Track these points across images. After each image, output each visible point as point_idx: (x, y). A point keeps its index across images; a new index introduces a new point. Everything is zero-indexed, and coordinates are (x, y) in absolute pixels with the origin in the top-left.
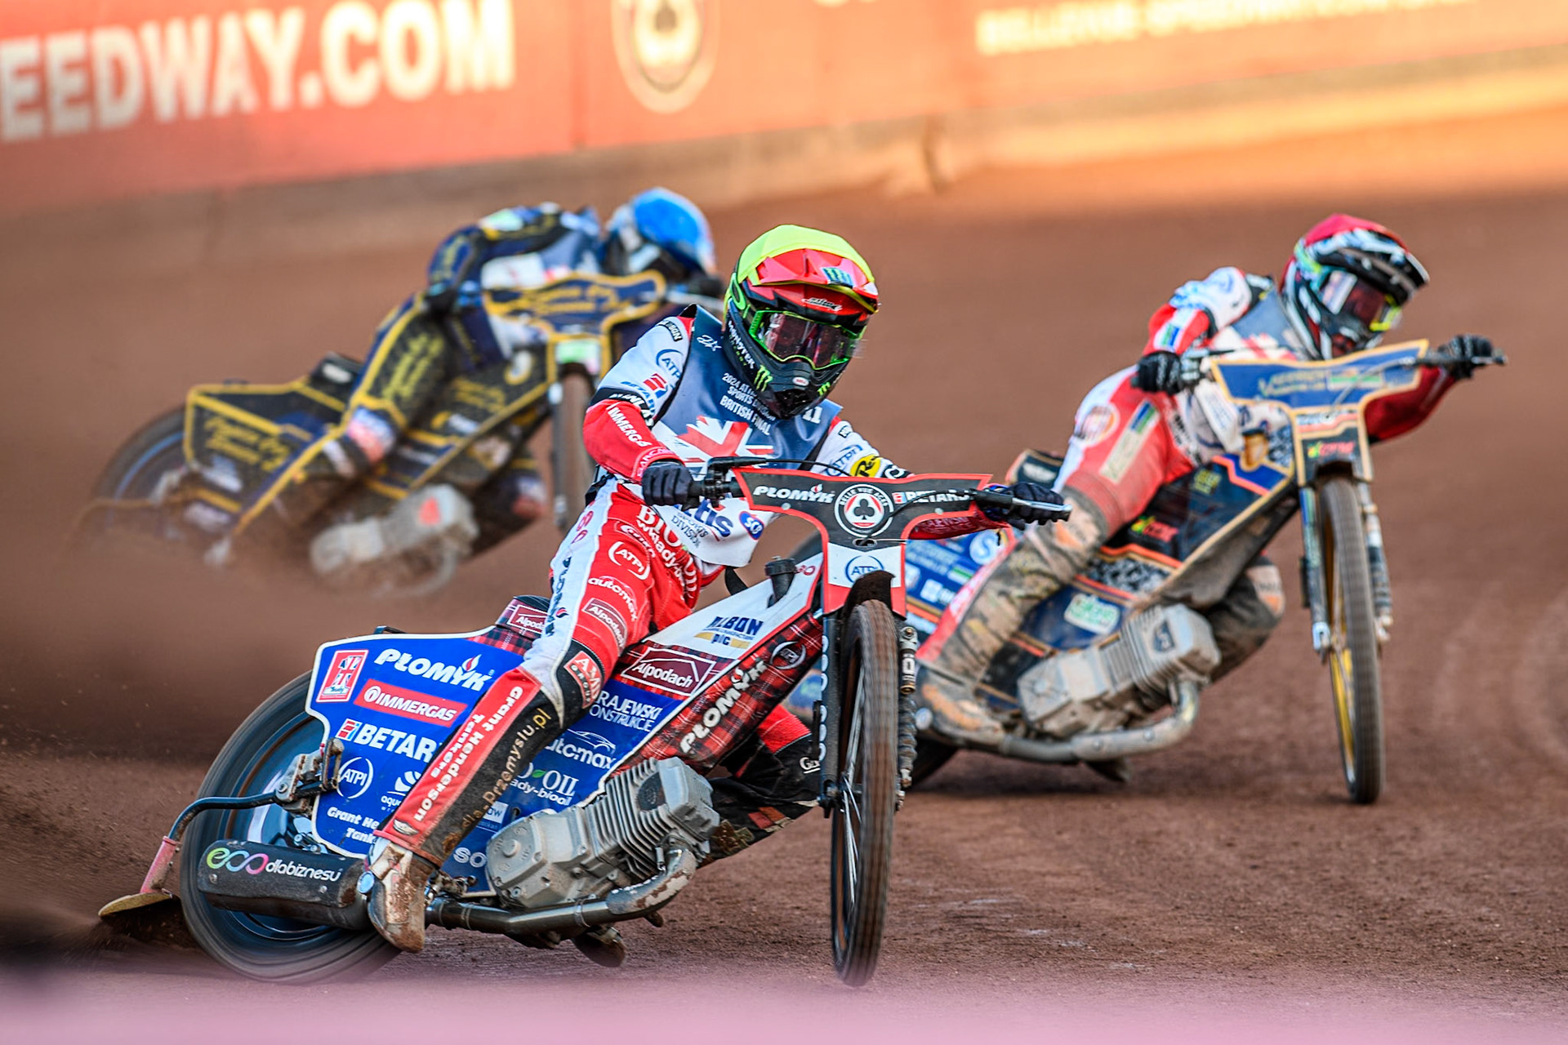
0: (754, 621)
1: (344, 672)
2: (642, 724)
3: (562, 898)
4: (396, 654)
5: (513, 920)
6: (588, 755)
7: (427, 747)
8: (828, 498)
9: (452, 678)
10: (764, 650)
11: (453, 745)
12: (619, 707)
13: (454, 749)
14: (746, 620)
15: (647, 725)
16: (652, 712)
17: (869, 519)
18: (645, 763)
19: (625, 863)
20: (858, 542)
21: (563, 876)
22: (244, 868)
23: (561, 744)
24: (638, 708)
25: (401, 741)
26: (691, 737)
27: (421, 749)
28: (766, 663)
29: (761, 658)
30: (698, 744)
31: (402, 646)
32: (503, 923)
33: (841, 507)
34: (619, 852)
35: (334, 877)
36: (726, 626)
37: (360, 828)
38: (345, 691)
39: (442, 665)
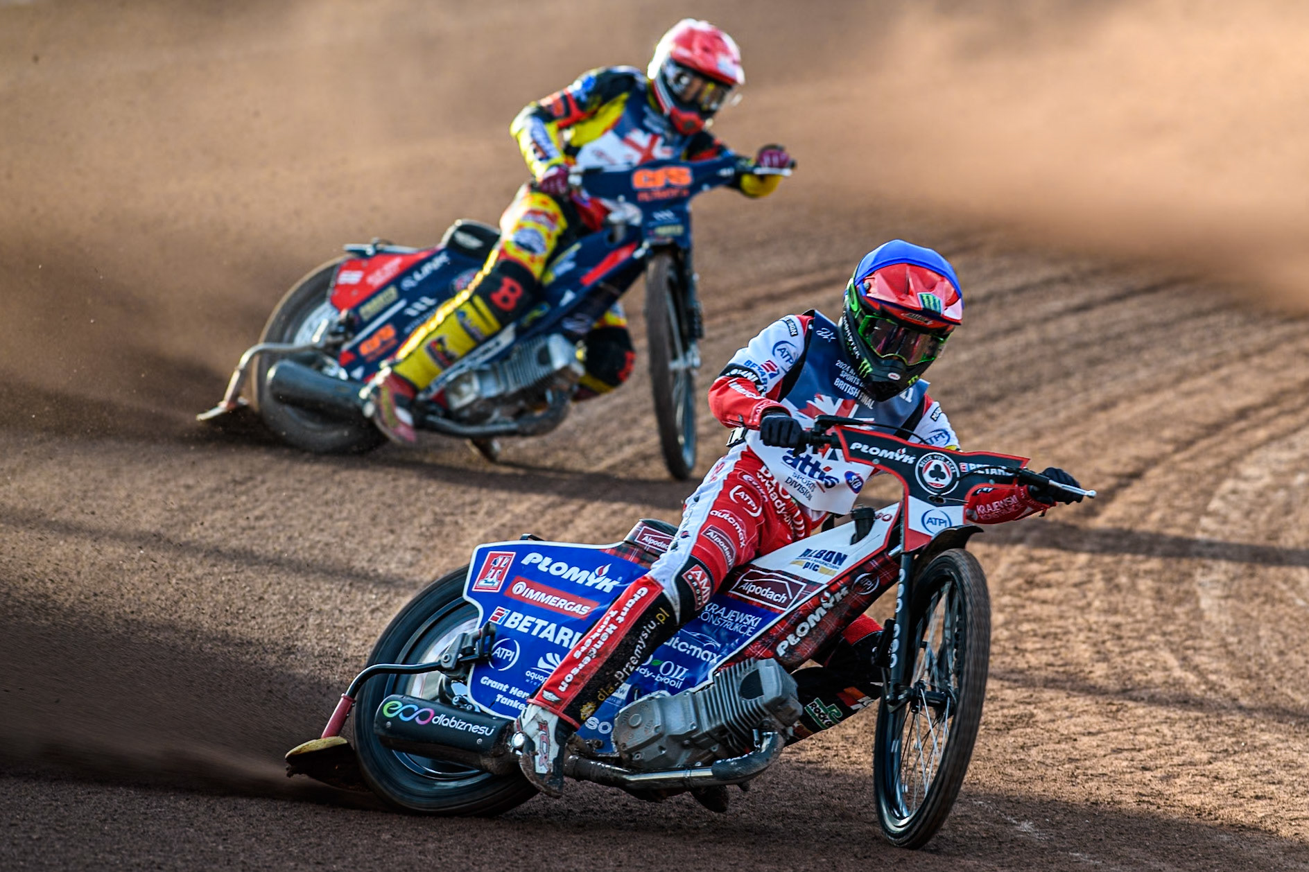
0: (840, 554)
1: (496, 569)
2: (744, 629)
3: (674, 762)
4: (539, 557)
5: (632, 779)
6: (698, 652)
7: (566, 634)
8: (910, 460)
9: (586, 581)
10: (847, 578)
11: (593, 634)
12: (725, 615)
13: (594, 637)
14: (834, 553)
15: (749, 631)
16: (752, 620)
17: (941, 482)
18: (747, 661)
19: (726, 740)
20: (931, 498)
21: (676, 747)
22: (414, 719)
23: (677, 641)
24: (741, 617)
25: (543, 628)
26: (785, 643)
27: (560, 636)
28: (849, 589)
29: (845, 585)
30: (790, 649)
31: (545, 551)
32: (625, 780)
33: (920, 469)
34: (721, 730)
35: (489, 732)
36: (816, 557)
37: (507, 695)
38: (496, 584)
39: (578, 569)
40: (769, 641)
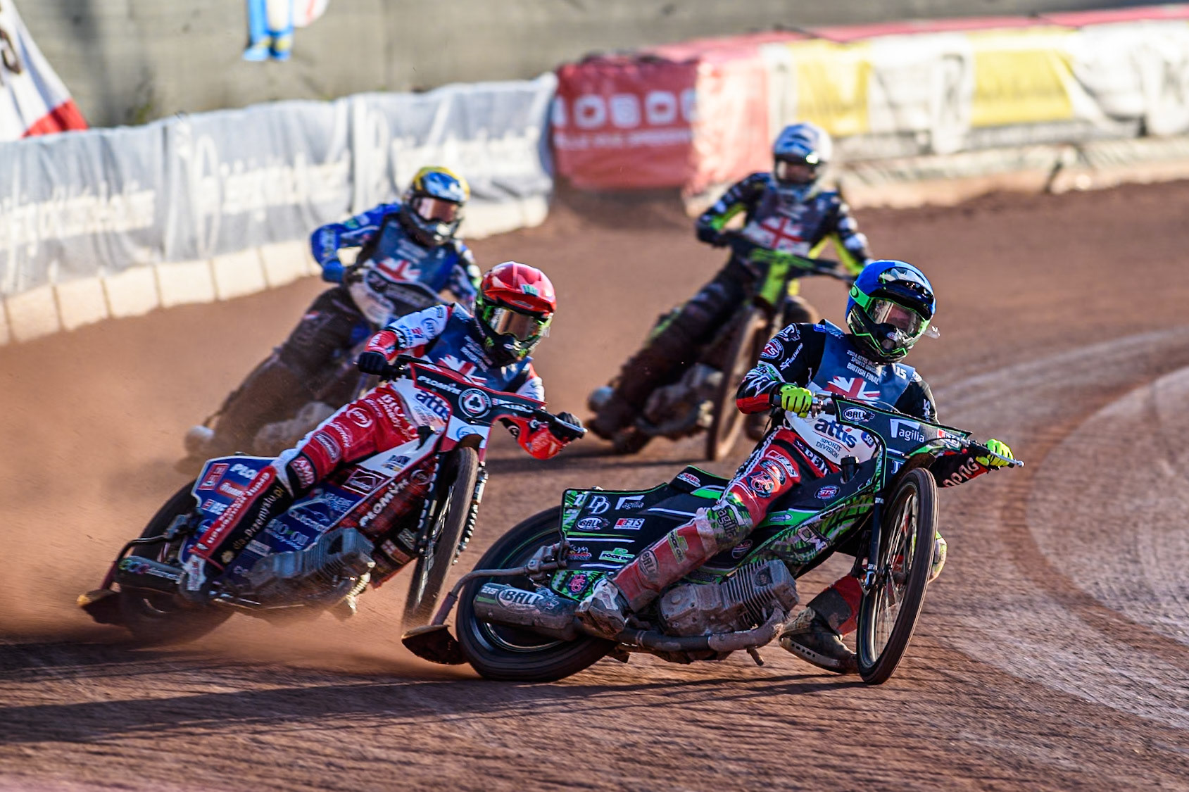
0: (407, 458)
8: (457, 391)
10: (408, 473)
14: (404, 457)
17: (477, 409)
20: (468, 419)
26: (366, 518)
28: (409, 480)
29: (406, 478)
30: (369, 522)
33: (463, 399)
40: (355, 516)
